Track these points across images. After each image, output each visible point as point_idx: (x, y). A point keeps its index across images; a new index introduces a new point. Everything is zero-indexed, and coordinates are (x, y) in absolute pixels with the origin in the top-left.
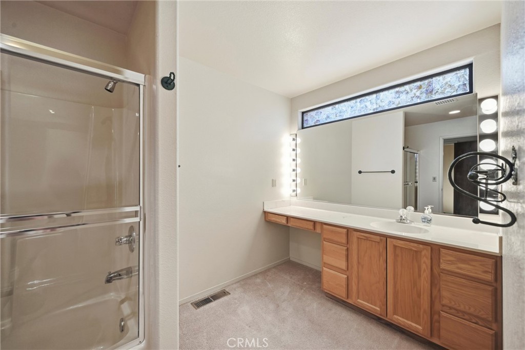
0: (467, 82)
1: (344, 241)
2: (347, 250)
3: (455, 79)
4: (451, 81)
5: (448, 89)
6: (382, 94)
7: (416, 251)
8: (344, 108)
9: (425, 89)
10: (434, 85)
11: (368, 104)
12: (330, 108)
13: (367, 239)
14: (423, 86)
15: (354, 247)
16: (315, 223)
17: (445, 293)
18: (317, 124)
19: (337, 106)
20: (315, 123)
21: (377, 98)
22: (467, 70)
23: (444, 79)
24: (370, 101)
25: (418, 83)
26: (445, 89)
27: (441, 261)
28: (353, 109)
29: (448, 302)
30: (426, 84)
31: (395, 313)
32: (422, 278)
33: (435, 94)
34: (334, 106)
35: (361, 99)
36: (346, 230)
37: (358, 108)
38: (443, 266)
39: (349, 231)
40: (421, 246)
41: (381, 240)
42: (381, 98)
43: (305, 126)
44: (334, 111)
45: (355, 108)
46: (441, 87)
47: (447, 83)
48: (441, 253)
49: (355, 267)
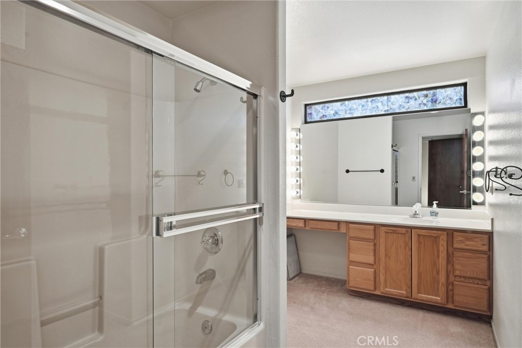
0: (463, 98)
1: (372, 237)
2: (375, 245)
3: (454, 93)
4: (451, 94)
5: (449, 101)
6: (393, 97)
7: (436, 237)
8: (354, 106)
9: (430, 98)
10: (437, 96)
11: (379, 105)
12: (339, 104)
13: (394, 232)
14: (429, 95)
15: (382, 241)
16: (339, 222)
17: (457, 267)
18: (323, 119)
19: (347, 102)
20: (321, 118)
21: (388, 101)
22: (463, 87)
23: (445, 92)
24: (382, 102)
25: (425, 92)
26: (446, 100)
27: (454, 241)
28: (364, 108)
29: (459, 272)
30: (432, 93)
31: (419, 292)
32: (440, 258)
33: (439, 103)
34: (343, 102)
35: (372, 99)
36: (373, 226)
37: (369, 108)
38: (456, 245)
39: (376, 226)
40: (440, 232)
41: (407, 231)
42: (392, 101)
43: (309, 120)
44: (343, 108)
45: (366, 107)
46: (444, 99)
47: (447, 96)
48: (454, 235)
49: (383, 259)
